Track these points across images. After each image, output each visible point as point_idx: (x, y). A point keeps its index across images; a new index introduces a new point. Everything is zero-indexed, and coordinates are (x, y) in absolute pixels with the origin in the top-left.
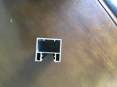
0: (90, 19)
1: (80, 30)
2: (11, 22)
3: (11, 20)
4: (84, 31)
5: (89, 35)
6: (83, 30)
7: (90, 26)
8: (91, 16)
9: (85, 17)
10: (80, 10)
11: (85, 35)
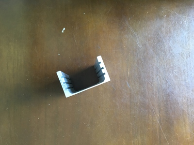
0: (183, 111)
1: (156, 118)
2: (63, 32)
3: (64, 29)
4: (161, 124)
5: (165, 136)
6: (160, 121)
7: (175, 122)
8: (188, 107)
9: (178, 103)
10: (176, 86)
11: (158, 131)
